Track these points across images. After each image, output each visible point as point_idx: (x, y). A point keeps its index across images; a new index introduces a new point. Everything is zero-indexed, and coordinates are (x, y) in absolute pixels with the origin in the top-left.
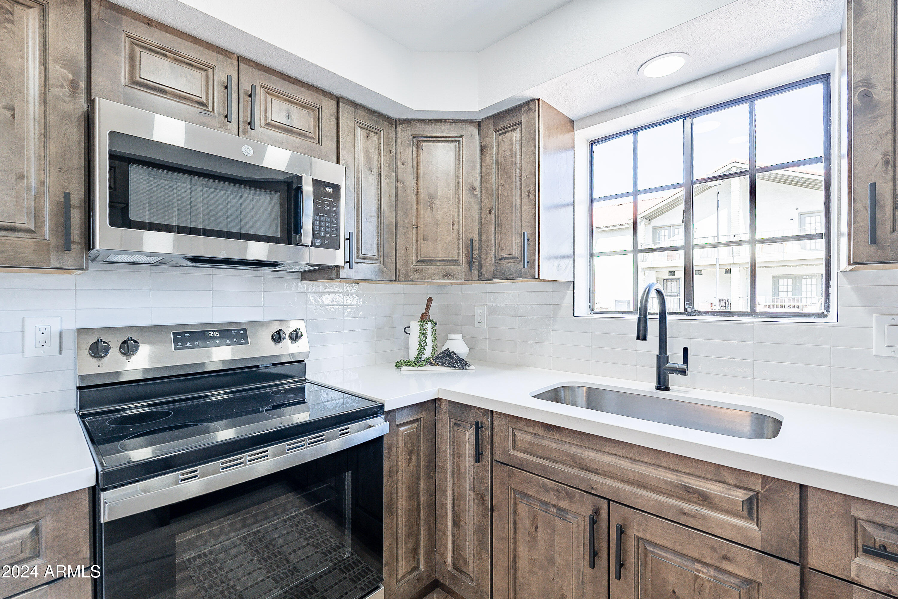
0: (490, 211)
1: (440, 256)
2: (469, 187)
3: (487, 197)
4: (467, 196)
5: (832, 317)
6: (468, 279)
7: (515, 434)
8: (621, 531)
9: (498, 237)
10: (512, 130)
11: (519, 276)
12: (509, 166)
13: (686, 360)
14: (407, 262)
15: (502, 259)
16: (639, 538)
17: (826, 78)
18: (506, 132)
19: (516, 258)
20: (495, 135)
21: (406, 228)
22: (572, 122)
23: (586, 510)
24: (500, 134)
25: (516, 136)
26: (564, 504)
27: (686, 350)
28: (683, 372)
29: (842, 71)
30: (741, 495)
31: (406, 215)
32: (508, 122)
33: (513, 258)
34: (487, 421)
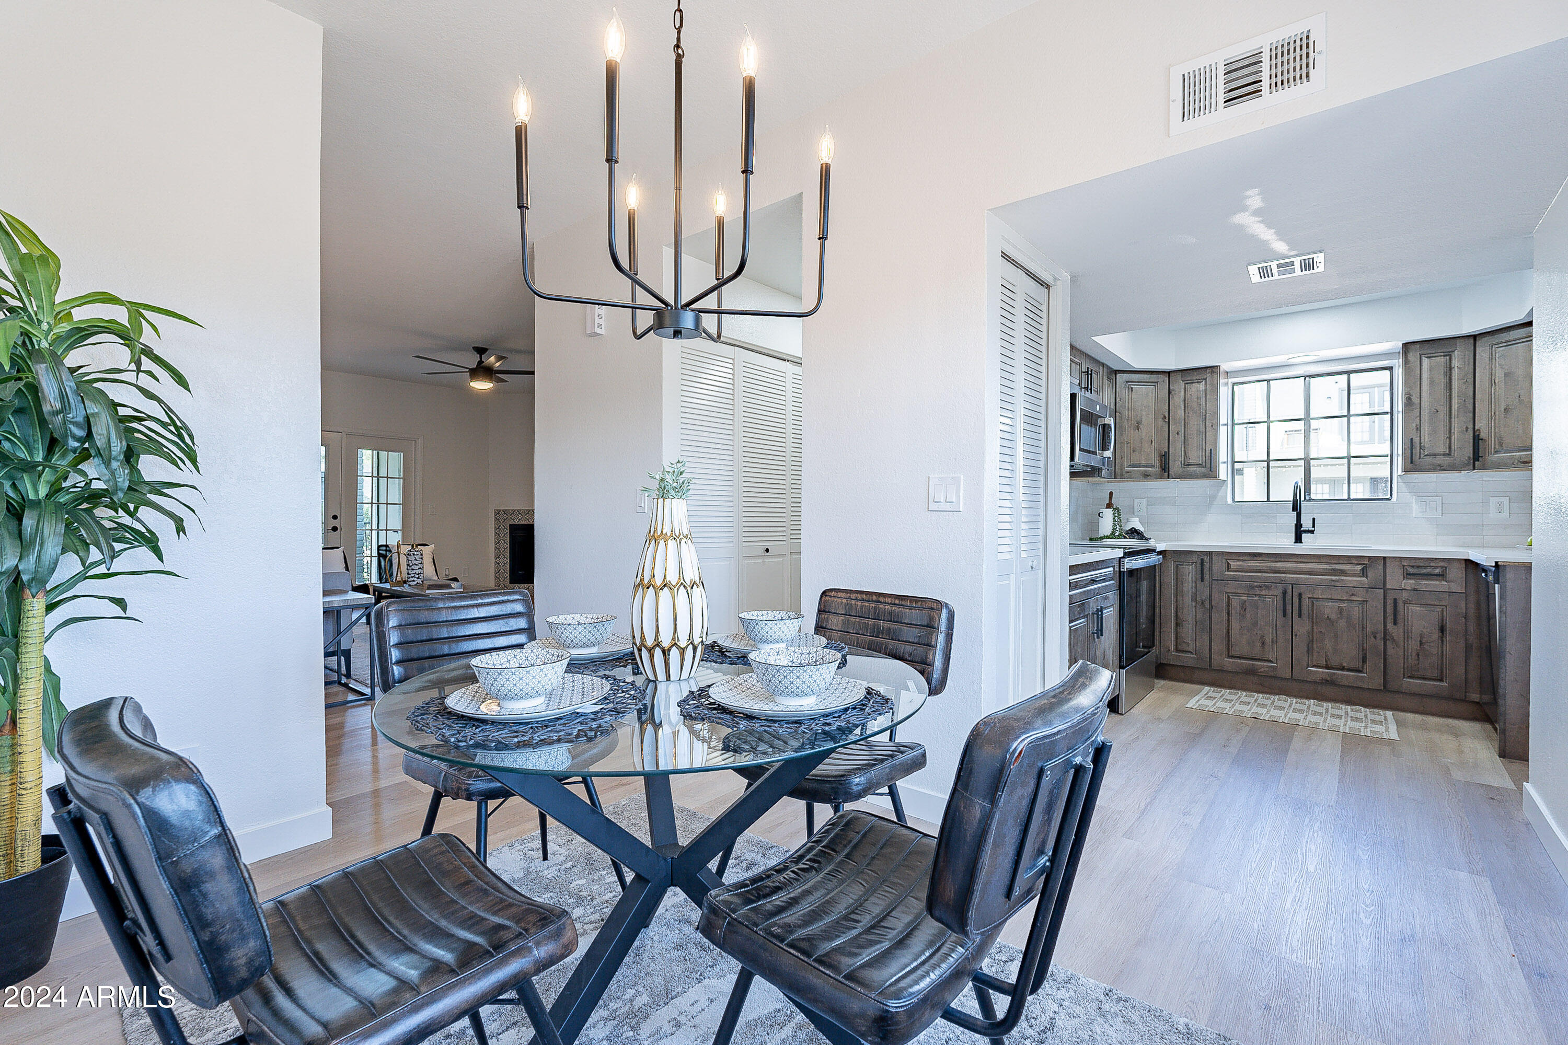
0: (1178, 433)
1: (1143, 462)
2: (1162, 416)
3: (1175, 424)
4: (1160, 422)
5: (1394, 499)
6: (1161, 477)
7: (1228, 563)
8: (1300, 595)
9: (1185, 450)
10: (1198, 382)
11: (1205, 476)
12: (1195, 405)
13: (1314, 526)
14: (1122, 465)
15: (1189, 465)
16: (1309, 598)
17: (1390, 369)
18: (1193, 383)
19: (1200, 464)
20: (1182, 384)
21: (1122, 443)
22: (1227, 373)
23: (1278, 592)
24: (1187, 383)
25: (1202, 386)
26: (1264, 593)
27: (1314, 519)
28: (1312, 532)
29: (1399, 366)
30: (1359, 567)
31: (1122, 435)
32: (1195, 376)
33: (1197, 465)
34: (1206, 559)
